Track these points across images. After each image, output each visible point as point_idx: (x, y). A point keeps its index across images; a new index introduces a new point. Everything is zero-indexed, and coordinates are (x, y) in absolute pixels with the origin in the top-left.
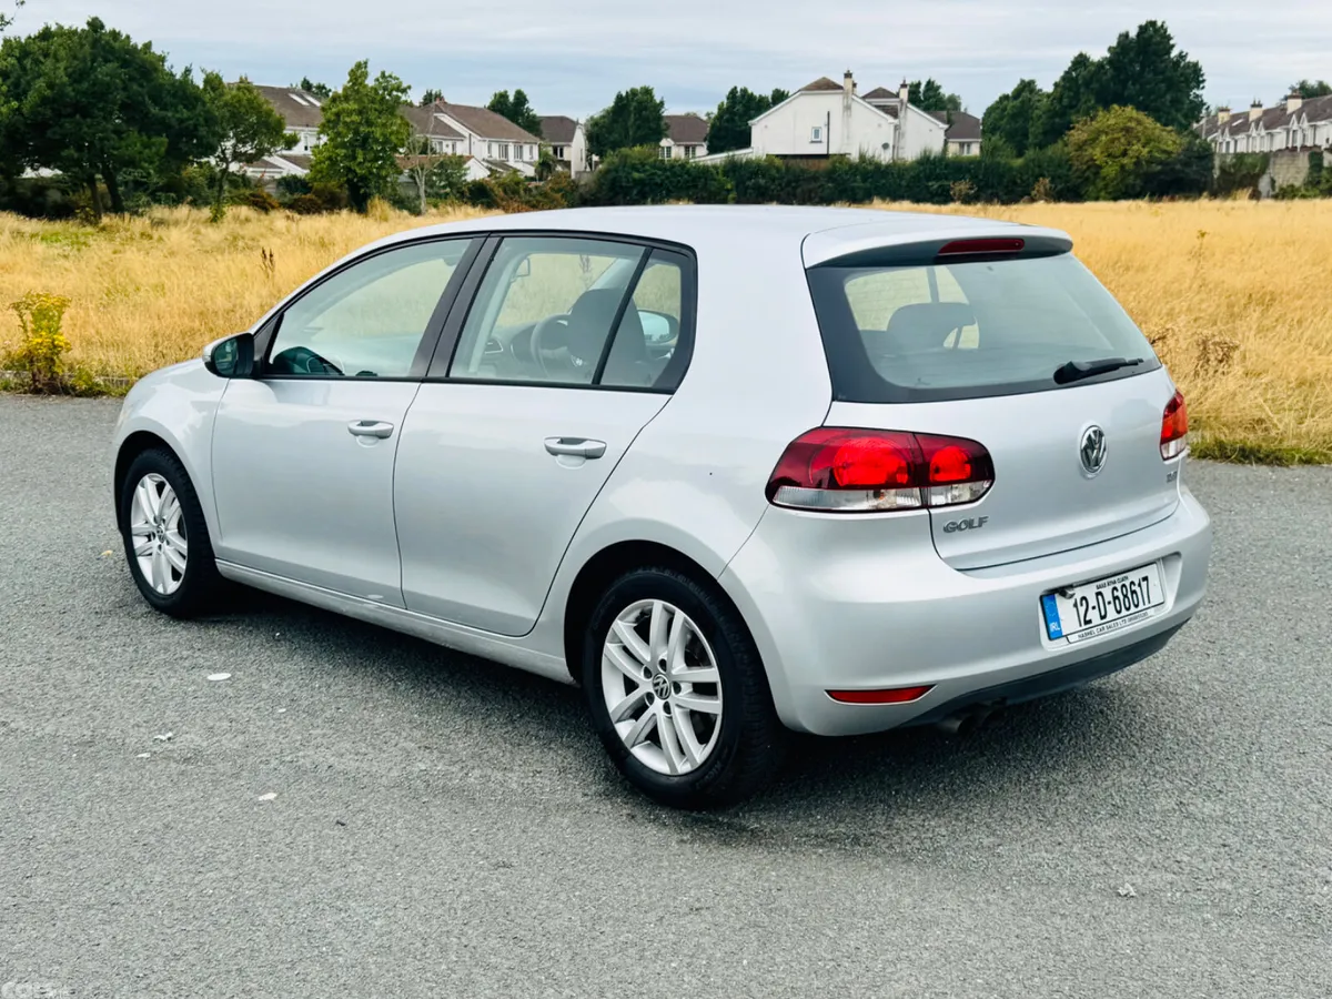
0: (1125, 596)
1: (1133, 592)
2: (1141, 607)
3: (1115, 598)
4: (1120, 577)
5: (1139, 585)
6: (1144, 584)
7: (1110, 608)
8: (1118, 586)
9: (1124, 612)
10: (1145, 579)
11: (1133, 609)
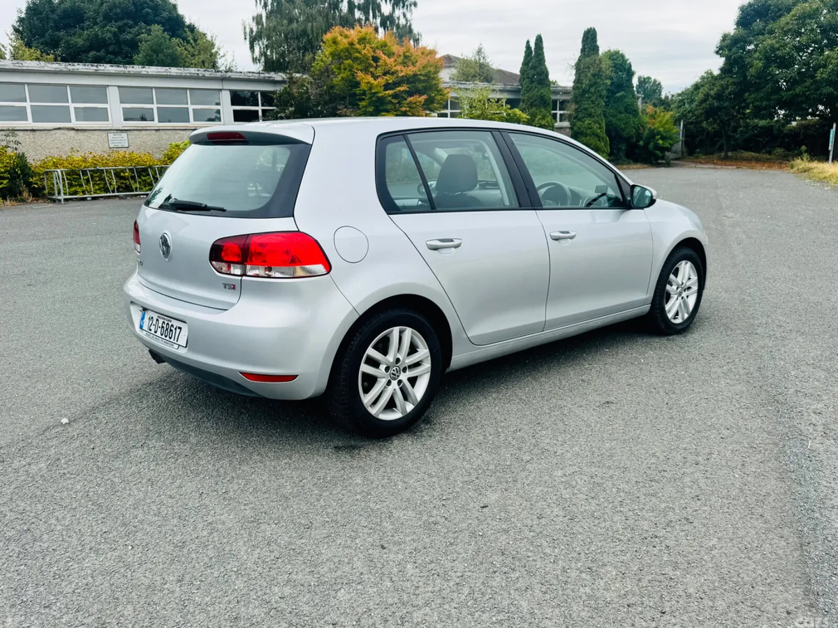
0: (167, 329)
1: (171, 330)
2: (172, 340)
3: (163, 327)
4: (169, 319)
5: (176, 329)
6: (178, 330)
7: (159, 330)
8: (166, 322)
9: (163, 337)
10: (180, 328)
11: (168, 338)
